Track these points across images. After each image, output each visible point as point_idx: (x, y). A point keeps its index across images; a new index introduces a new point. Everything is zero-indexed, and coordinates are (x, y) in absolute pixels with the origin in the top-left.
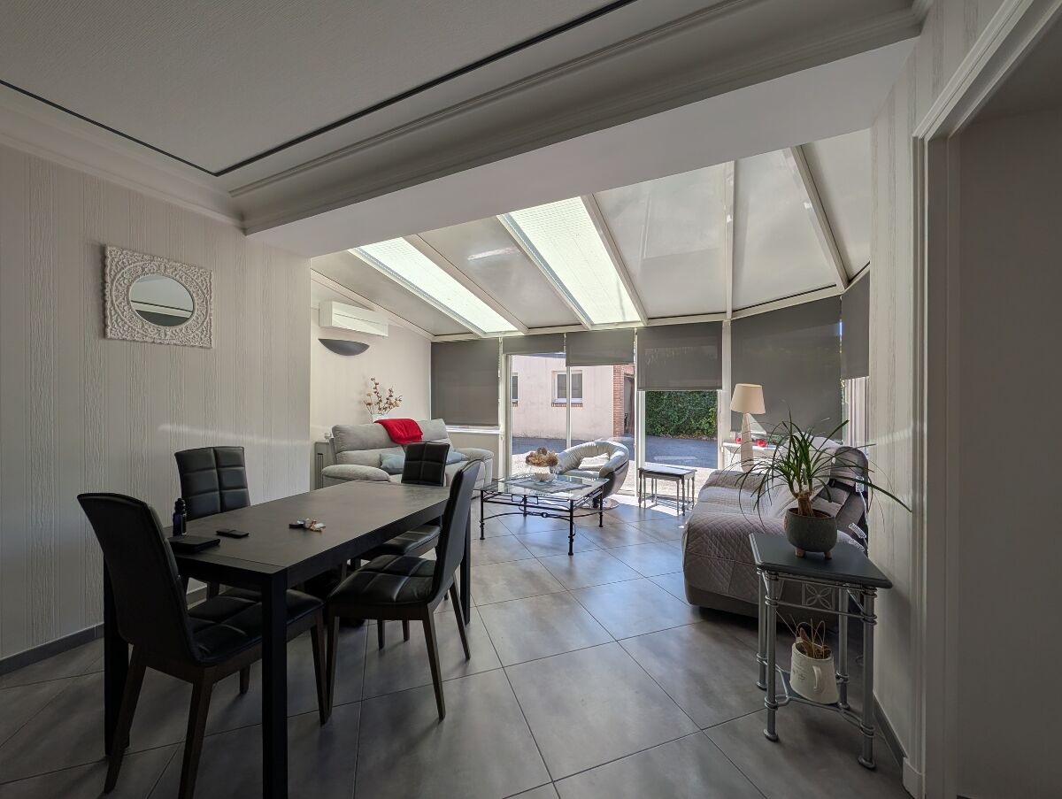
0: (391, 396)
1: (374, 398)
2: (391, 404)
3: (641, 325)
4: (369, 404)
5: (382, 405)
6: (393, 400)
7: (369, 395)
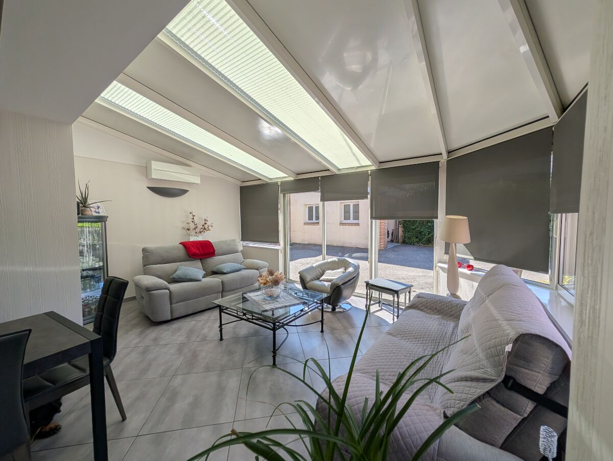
0: (206, 224)
1: (192, 226)
2: (205, 229)
3: (373, 168)
4: (188, 230)
5: (197, 230)
6: (206, 226)
7: (188, 223)
